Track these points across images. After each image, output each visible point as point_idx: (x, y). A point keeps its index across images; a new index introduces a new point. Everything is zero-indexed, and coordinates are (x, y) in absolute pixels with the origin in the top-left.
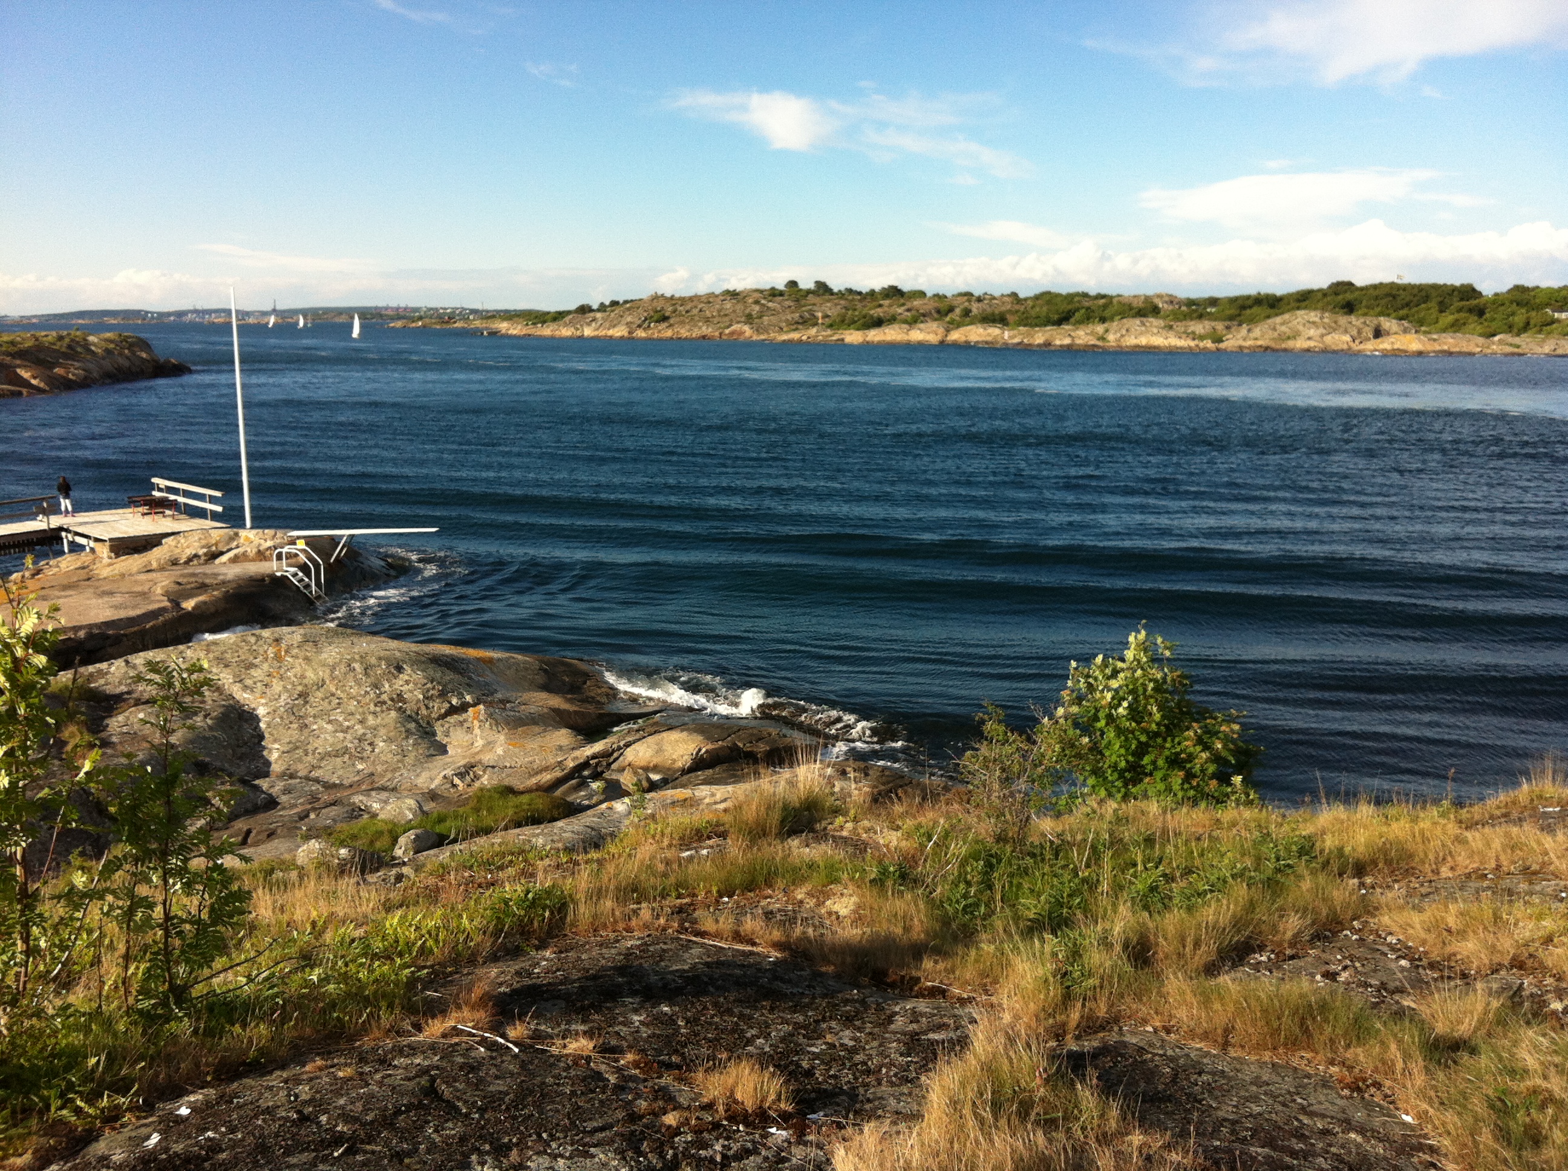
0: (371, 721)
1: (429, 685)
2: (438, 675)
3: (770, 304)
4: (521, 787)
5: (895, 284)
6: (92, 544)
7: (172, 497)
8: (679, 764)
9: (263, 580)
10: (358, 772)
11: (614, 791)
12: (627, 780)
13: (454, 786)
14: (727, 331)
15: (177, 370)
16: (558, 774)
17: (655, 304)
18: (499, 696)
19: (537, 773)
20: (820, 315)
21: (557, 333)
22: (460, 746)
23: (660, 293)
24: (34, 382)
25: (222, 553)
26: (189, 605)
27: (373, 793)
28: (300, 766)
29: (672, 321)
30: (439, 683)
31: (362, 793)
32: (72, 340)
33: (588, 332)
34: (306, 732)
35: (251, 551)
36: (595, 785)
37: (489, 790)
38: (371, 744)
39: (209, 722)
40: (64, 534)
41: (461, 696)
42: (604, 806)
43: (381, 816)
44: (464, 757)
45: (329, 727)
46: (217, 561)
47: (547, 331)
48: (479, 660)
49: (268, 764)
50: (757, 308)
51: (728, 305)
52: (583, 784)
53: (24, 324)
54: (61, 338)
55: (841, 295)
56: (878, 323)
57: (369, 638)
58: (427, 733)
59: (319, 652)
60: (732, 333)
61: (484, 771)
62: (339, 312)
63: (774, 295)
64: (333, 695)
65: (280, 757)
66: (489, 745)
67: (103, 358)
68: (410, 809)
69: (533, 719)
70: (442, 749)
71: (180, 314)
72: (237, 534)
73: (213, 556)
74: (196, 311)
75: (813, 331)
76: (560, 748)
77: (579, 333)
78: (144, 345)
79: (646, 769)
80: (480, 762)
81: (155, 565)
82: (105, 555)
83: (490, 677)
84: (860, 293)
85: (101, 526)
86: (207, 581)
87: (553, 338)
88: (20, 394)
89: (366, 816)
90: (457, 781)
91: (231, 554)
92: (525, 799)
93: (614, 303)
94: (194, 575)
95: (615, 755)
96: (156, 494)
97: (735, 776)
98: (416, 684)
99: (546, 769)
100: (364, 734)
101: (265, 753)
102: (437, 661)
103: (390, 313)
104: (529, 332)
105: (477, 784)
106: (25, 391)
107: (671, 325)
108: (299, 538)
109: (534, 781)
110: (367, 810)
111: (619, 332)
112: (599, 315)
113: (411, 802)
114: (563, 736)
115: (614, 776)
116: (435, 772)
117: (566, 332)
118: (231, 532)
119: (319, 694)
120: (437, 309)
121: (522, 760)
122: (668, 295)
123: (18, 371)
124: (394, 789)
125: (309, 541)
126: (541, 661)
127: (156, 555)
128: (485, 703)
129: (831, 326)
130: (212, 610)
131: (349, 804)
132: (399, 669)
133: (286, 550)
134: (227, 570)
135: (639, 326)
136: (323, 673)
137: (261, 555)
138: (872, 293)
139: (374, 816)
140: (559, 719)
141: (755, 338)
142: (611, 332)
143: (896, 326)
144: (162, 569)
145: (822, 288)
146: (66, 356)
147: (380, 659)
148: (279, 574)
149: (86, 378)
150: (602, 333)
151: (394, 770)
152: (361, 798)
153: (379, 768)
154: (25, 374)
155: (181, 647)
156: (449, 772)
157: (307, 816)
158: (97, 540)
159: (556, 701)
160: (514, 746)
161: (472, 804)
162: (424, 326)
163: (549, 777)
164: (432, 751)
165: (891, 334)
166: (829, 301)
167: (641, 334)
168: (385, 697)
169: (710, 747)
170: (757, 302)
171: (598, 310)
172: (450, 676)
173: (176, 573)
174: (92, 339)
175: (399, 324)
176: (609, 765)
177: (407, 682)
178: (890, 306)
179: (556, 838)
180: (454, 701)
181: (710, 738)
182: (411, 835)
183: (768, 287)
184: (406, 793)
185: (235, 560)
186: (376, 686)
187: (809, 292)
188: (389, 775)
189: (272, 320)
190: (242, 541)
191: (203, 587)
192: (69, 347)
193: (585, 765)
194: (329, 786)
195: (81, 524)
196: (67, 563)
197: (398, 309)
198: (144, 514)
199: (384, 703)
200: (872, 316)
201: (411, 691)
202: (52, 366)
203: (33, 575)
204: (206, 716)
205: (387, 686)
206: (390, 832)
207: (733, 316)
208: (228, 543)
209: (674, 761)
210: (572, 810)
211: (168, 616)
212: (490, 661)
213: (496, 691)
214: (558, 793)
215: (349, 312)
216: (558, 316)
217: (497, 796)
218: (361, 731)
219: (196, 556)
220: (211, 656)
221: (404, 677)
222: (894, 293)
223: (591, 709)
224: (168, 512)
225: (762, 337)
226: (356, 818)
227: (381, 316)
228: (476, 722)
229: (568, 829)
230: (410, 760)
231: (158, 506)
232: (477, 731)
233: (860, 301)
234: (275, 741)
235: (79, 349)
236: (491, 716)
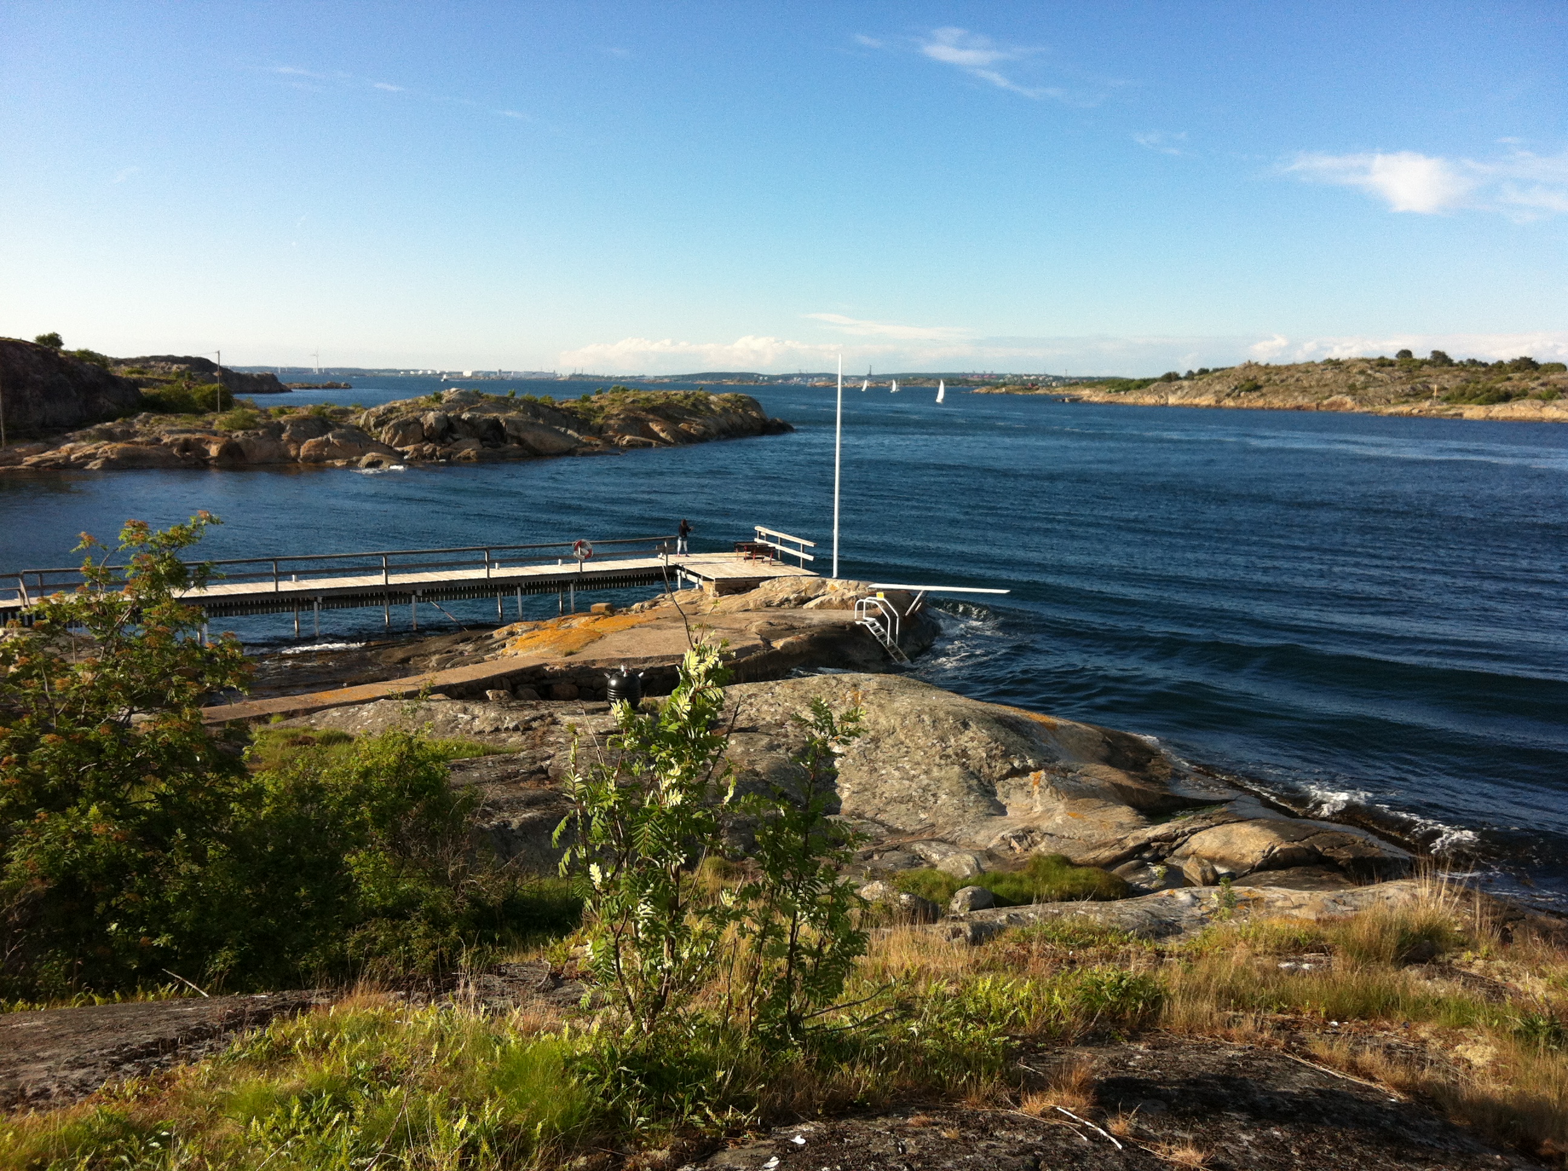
0: (936, 773)
1: (993, 745)
2: (1002, 735)
3: (1378, 375)
4: (1078, 860)
5: (1528, 356)
6: (701, 582)
7: (771, 545)
8: (1249, 860)
9: (843, 627)
10: (921, 821)
11: (1176, 879)
12: (1191, 869)
13: (1012, 848)
14: (1325, 402)
15: (780, 428)
16: (1117, 851)
17: (1248, 371)
18: (1061, 763)
19: (1095, 848)
20: (1436, 387)
21: (1141, 401)
22: (1018, 809)
23: (1253, 361)
24: (662, 435)
25: (810, 599)
26: (778, 644)
27: (934, 844)
28: (867, 808)
29: (1264, 390)
30: (1002, 744)
31: (923, 841)
32: (696, 399)
33: (1172, 400)
34: (875, 775)
35: (835, 599)
36: (1156, 869)
37: (1045, 858)
38: (934, 795)
39: (790, 755)
40: (678, 571)
41: (1023, 759)
42: (1165, 892)
43: (940, 868)
44: (1023, 821)
45: (897, 774)
46: (805, 606)
47: (1130, 398)
48: (1042, 724)
49: (840, 802)
50: (1362, 378)
51: (1329, 375)
52: (1142, 866)
53: (658, 383)
54: (687, 397)
55: (1462, 366)
56: (1506, 397)
57: (939, 692)
58: (987, 792)
59: (892, 701)
60: (1331, 404)
61: (1042, 838)
62: (929, 377)
63: (1383, 365)
64: (902, 743)
65: (850, 796)
66: (1048, 812)
67: (721, 416)
68: (968, 865)
69: (1094, 791)
70: (1002, 810)
71: (787, 377)
72: (824, 583)
73: (802, 601)
74: (801, 375)
75: (1426, 404)
76: (1121, 825)
77: (1162, 401)
78: (755, 404)
79: (1212, 860)
80: (1038, 828)
81: (752, 606)
82: (711, 593)
83: (1051, 744)
84: (1485, 365)
85: (710, 567)
86: (796, 624)
87: (1135, 406)
88: (650, 444)
89: (925, 865)
90: (1014, 843)
91: (818, 601)
92: (1082, 872)
93: (1204, 372)
94: (784, 617)
95: (1179, 840)
96: (758, 540)
97: (1313, 882)
98: (980, 742)
99: (1105, 845)
100: (928, 785)
101: (837, 791)
102: (1002, 721)
103: (976, 379)
104: (1111, 399)
105: (1034, 850)
106: (654, 442)
107: (1263, 395)
108: (879, 590)
109: (1092, 855)
110: (926, 859)
111: (1206, 400)
112: (1186, 383)
113: (969, 858)
114: (1124, 814)
115: (1176, 863)
116: (993, 832)
117: (1149, 400)
118: (819, 580)
119: (890, 741)
120: (1021, 376)
121: (1080, 832)
122: (1263, 363)
123: (651, 424)
124: (953, 843)
125: (889, 594)
126: (1105, 734)
127: (754, 596)
128: (1046, 769)
129: (1447, 399)
130: (798, 651)
131: (910, 851)
132: (966, 725)
133: (865, 601)
134: (813, 615)
135: (1228, 395)
136: (895, 721)
137: (844, 604)
138: (1500, 365)
139: (933, 866)
140: (1121, 795)
141: (1356, 410)
142: (1197, 401)
143: (1527, 402)
144: (757, 609)
145: (1440, 359)
146: (690, 413)
147: (948, 713)
148: (858, 623)
149: (705, 433)
150: (1187, 401)
151: (955, 824)
152: (922, 846)
153: (941, 820)
154: (656, 428)
155: (771, 683)
156: (1007, 834)
157: (871, 857)
158: (705, 579)
159: (1118, 777)
160: (1073, 816)
161: (1029, 869)
162: (1007, 393)
163: (1107, 853)
164: (991, 811)
165: (1521, 410)
166: (1447, 372)
167: (1229, 403)
168: (950, 751)
169: (1285, 846)
170: (1362, 372)
171: (1186, 378)
172: (1013, 738)
173: (771, 613)
174: (712, 398)
175: (983, 390)
176: (1172, 850)
177: (972, 739)
178: (1521, 379)
179: (1113, 918)
180: (1016, 764)
181: (1284, 836)
182: (968, 891)
183: (1376, 356)
184: (964, 848)
185: (820, 606)
186: (942, 739)
187: (1424, 362)
188: (949, 829)
189: (865, 385)
190: (828, 589)
191: (791, 629)
192: (694, 405)
193: (1146, 846)
194: (893, 831)
195: (694, 564)
196: (681, 597)
197: (983, 375)
198: (746, 559)
199: (949, 756)
200: (1498, 390)
201: (975, 748)
202: (677, 421)
203: (651, 607)
204: (788, 750)
205: (953, 740)
206: (948, 884)
207: (1333, 386)
208: (816, 591)
209: (1243, 856)
210: (1131, 892)
211: (759, 653)
212: (1053, 728)
213: (1057, 759)
214: (1116, 871)
215: (935, 378)
216: (1143, 384)
217: (1053, 865)
218: (925, 782)
219: (787, 600)
220: (796, 694)
221: (969, 734)
222: (1526, 365)
223: (1154, 789)
224: (767, 558)
225: (1366, 409)
226: (916, 866)
227: (967, 382)
228: (1036, 787)
229: (1126, 910)
230: (969, 816)
231: (759, 552)
232: (1037, 796)
233: (1485, 373)
234: (847, 780)
235: (701, 407)
236: (1051, 782)
